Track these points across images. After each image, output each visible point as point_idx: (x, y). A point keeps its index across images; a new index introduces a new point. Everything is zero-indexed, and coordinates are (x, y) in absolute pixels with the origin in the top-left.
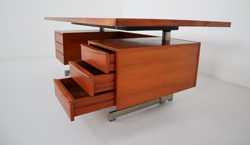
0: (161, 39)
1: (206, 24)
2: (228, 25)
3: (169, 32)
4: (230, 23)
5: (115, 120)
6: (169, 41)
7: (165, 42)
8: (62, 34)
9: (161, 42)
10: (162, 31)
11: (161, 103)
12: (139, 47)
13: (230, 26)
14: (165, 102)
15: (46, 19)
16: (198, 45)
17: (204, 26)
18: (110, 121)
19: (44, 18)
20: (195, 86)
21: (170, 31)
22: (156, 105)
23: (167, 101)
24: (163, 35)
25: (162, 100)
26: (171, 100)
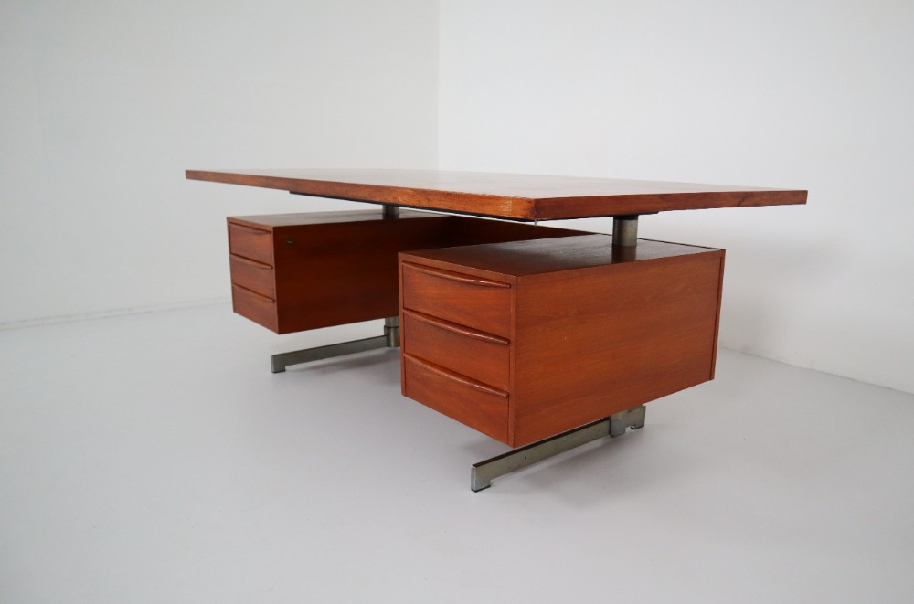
0: (610, 239)
1: (743, 200)
2: (799, 197)
3: (633, 222)
4: (804, 193)
5: (489, 486)
6: (633, 248)
7: (622, 249)
8: (272, 230)
9: (609, 251)
10: (611, 219)
11: (614, 435)
12: (570, 269)
13: (804, 201)
14: (624, 431)
15: (192, 175)
16: (718, 257)
17: (739, 205)
18: (476, 491)
19: (183, 175)
20: (711, 377)
21: (634, 217)
22: (597, 443)
23: (628, 429)
24: (616, 229)
25: (616, 426)
26: (639, 425)
